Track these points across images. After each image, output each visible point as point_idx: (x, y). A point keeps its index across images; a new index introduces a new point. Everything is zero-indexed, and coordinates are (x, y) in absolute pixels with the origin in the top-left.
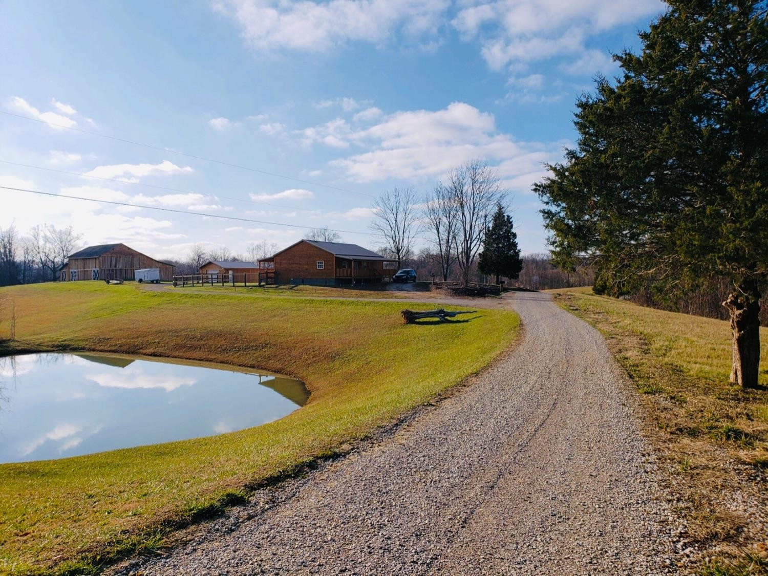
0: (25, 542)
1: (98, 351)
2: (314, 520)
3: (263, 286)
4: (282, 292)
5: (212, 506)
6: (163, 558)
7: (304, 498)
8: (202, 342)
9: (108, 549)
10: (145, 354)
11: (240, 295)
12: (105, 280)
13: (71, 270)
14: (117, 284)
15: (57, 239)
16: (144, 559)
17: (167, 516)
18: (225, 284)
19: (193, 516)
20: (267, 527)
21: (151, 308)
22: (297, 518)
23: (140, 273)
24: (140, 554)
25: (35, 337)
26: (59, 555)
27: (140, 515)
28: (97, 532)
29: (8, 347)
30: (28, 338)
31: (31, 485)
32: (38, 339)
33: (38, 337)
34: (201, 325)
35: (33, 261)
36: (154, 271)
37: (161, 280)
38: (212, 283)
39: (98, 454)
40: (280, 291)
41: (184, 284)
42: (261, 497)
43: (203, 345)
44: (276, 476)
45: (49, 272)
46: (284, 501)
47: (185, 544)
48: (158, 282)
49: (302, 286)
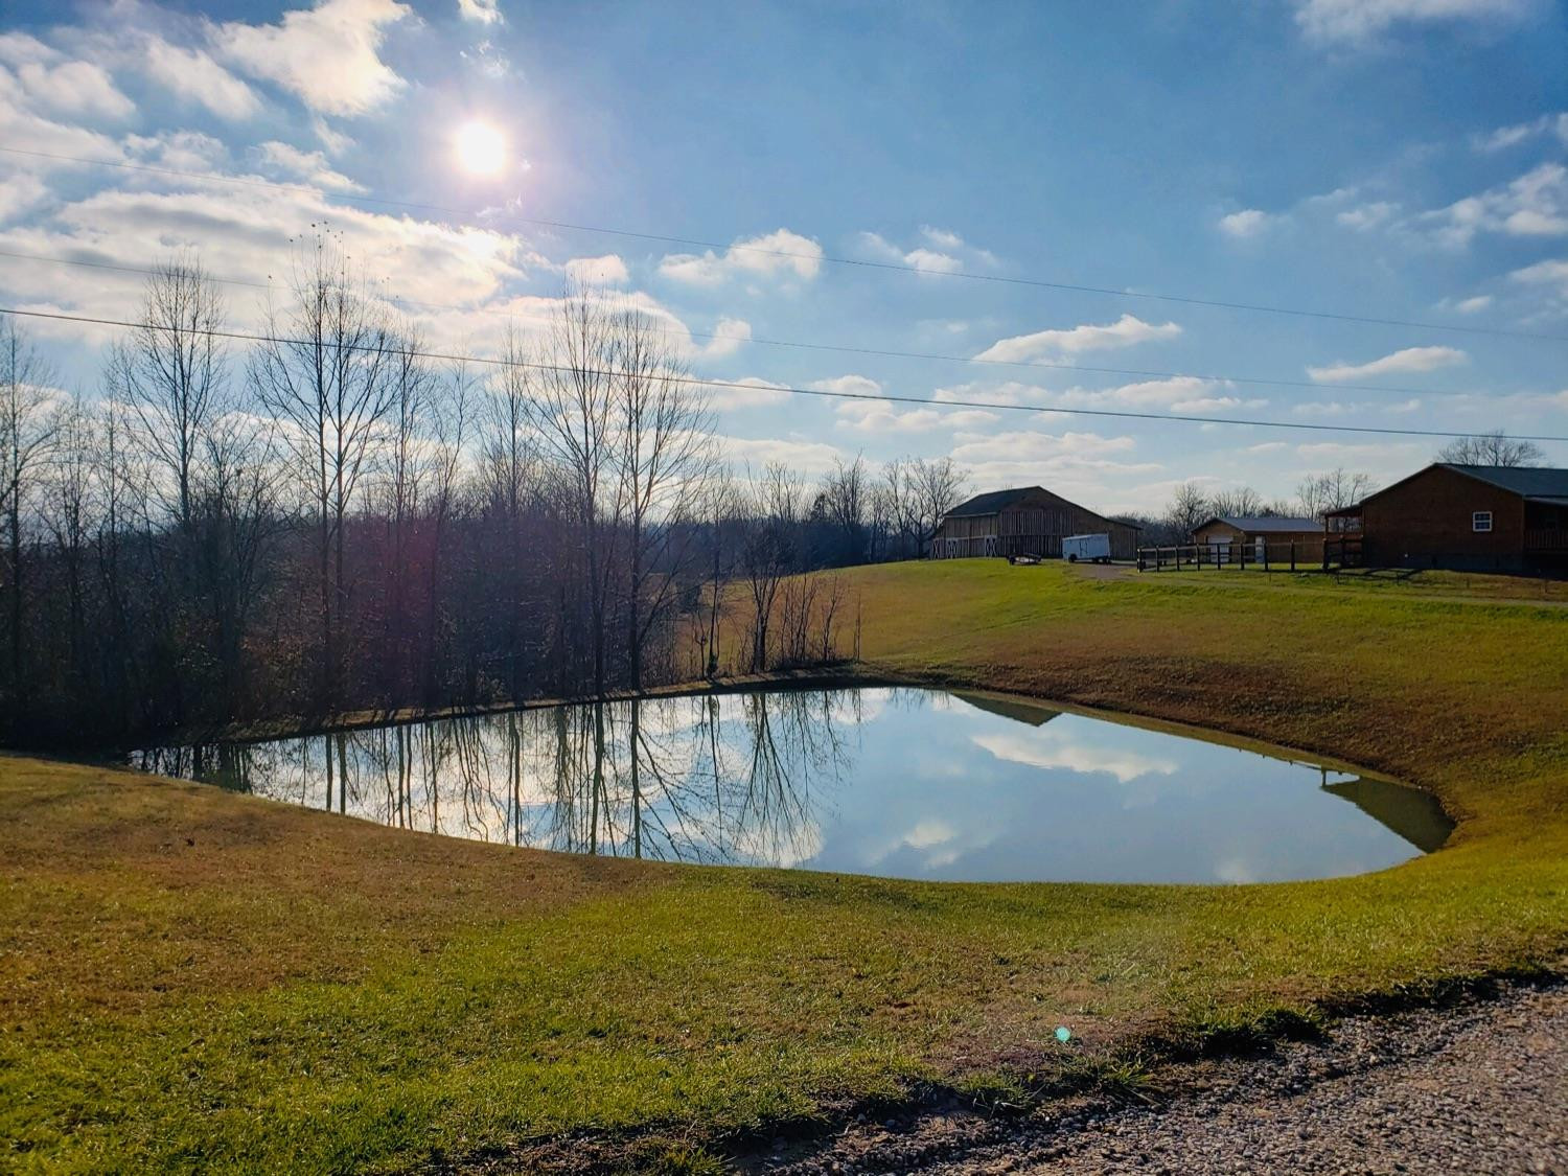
0: (903, 1018)
1: (994, 689)
2: (1497, 1115)
3: (1334, 571)
4: (1380, 586)
5: (1245, 1027)
6: (1150, 1110)
7: (1468, 1059)
8: (1198, 687)
9: (1047, 1066)
10: (1081, 703)
11: (1280, 589)
12: (1008, 558)
13: (948, 540)
14: (1029, 564)
15: (927, 483)
16: (1113, 1102)
17: (1152, 1029)
18: (1246, 566)
19: (1206, 1042)
20: (1376, 1103)
21: (1092, 612)
22: (1450, 1100)
23: (1071, 544)
24: (1106, 1090)
25: (890, 657)
26: (963, 1055)
27: (1100, 1016)
28: (1024, 1030)
29: (849, 672)
30: (880, 658)
31: (899, 921)
32: (896, 662)
33: (896, 657)
34: (1195, 650)
35: (888, 523)
36: (1099, 539)
37: (1112, 558)
38: (1219, 564)
39: (1004, 885)
40: (1377, 583)
41: (1159, 564)
42: (1358, 1035)
43: (1200, 692)
44: (1391, 994)
45: (912, 541)
46: (1414, 1056)
47: (1194, 1094)
48: (1106, 561)
49: (1431, 573)
